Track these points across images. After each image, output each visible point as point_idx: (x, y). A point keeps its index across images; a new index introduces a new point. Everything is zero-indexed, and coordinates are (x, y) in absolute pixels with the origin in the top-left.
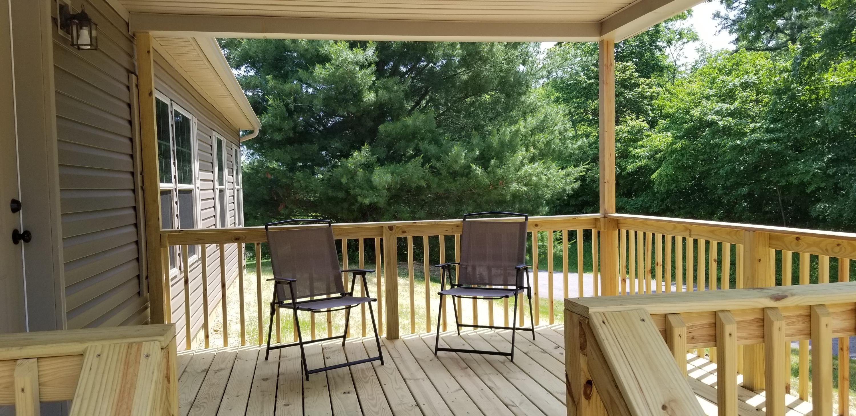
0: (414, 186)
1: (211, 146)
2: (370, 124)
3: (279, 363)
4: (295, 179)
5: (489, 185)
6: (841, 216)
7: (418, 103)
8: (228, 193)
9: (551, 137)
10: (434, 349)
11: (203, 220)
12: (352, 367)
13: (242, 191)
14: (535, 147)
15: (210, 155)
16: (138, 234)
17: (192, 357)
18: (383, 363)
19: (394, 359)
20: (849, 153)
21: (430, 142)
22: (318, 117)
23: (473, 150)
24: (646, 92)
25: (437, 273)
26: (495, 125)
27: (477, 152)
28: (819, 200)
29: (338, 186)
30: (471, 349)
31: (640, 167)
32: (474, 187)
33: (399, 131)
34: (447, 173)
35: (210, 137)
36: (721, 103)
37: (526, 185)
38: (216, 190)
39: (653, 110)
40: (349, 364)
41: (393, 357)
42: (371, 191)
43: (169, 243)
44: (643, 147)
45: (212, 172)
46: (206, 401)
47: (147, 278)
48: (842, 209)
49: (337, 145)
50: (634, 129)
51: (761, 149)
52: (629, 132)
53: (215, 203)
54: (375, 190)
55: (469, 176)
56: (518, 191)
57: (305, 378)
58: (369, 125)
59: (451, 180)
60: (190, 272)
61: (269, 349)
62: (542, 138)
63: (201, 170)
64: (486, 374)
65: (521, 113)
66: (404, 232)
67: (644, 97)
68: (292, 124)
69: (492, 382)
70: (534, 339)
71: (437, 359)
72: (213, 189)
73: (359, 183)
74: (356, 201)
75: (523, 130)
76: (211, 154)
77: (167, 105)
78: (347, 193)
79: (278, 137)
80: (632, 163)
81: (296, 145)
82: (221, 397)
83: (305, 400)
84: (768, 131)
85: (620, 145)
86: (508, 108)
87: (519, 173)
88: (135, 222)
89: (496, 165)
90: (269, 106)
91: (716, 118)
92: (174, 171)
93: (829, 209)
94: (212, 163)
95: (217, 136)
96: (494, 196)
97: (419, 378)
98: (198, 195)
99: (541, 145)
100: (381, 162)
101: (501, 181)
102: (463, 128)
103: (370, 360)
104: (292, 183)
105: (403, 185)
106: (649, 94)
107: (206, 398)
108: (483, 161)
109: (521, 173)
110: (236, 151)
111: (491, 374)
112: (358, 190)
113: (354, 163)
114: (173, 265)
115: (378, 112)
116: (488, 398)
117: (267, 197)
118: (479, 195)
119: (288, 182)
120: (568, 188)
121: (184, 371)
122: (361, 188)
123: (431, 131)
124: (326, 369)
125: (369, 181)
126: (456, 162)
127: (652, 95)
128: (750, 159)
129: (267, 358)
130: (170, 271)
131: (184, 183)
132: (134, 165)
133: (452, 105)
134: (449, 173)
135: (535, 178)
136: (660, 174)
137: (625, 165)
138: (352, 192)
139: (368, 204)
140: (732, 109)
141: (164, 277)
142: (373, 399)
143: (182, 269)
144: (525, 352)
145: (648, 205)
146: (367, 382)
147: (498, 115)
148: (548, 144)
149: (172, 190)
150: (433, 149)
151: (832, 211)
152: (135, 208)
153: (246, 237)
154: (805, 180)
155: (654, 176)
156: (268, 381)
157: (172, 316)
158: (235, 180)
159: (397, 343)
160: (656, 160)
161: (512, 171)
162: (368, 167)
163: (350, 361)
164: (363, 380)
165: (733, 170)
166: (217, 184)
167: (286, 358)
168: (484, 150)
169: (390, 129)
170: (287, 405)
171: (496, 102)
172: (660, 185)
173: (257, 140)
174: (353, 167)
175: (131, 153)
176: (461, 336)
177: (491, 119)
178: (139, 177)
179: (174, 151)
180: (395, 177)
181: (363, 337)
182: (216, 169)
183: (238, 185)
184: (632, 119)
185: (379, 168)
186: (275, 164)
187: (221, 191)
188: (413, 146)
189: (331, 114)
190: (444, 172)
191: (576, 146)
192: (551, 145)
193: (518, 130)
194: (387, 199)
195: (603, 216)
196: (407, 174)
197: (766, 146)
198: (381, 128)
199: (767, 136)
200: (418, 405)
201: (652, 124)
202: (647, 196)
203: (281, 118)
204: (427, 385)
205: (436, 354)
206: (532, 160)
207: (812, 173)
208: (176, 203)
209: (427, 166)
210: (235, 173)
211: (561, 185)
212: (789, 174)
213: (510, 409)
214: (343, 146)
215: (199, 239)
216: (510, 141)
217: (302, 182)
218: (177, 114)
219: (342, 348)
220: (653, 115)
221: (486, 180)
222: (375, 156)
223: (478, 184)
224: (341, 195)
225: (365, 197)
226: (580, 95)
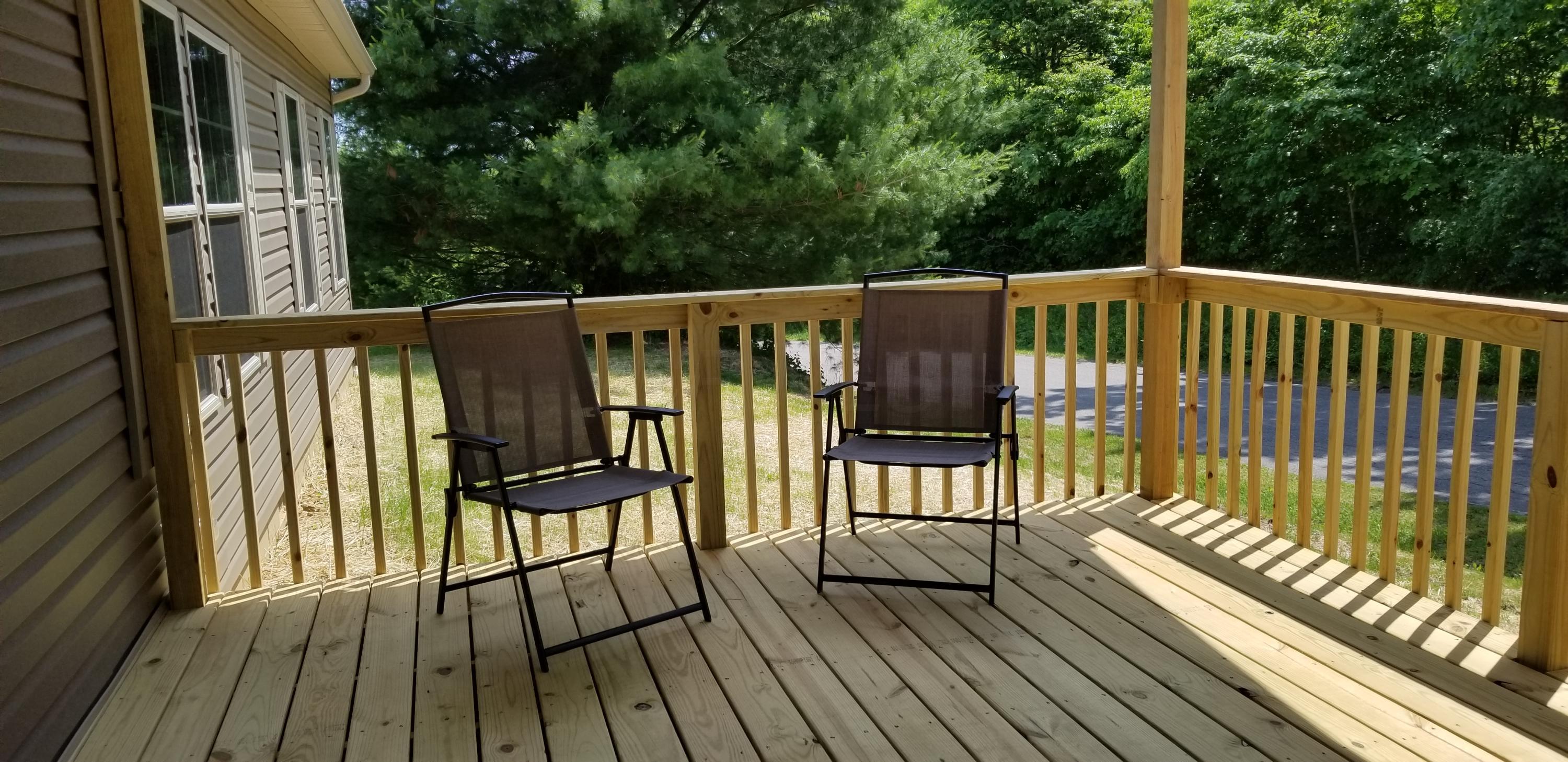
0: (687, 193)
1: (274, 114)
2: (593, 65)
3: (470, 617)
4: (445, 178)
5: (836, 192)
6: (1463, 241)
7: (686, 25)
8: (315, 212)
9: (951, 95)
10: (815, 579)
11: (266, 278)
12: (640, 631)
13: (341, 205)
14: (923, 116)
15: (274, 135)
16: (118, 332)
17: (266, 609)
18: (708, 618)
19: (729, 602)
20: (1482, 126)
21: (716, 106)
22: (487, 52)
23: (803, 120)
24: (1112, 7)
25: (734, 363)
26: (840, 70)
27: (811, 124)
28: (1422, 214)
29: (535, 194)
30: (897, 576)
31: (1098, 154)
32: (806, 196)
33: (655, 83)
34: (753, 168)
35: (272, 94)
36: (1255, 31)
37: (905, 189)
38: (291, 210)
39: (1122, 41)
40: (633, 627)
41: (726, 597)
42: (604, 205)
43: (195, 349)
44: (1103, 113)
45: (280, 171)
46: (308, 740)
47: (148, 432)
48: (1467, 229)
49: (527, 108)
50: (1085, 78)
51: (1326, 117)
52: (1078, 86)
53: (289, 237)
54: (611, 201)
55: (797, 173)
56: (891, 202)
57: (537, 664)
58: (591, 68)
59: (760, 182)
60: (246, 394)
61: (444, 588)
62: (935, 97)
63: (256, 168)
64: (946, 642)
65: (889, 46)
66: (733, 315)
67: (1105, 17)
68: (434, 66)
69: (968, 663)
70: (1018, 541)
71: (824, 602)
72: (284, 209)
73: (578, 188)
74: (573, 224)
75: (901, 80)
76: (276, 132)
77: (171, 22)
78: (553, 204)
79: (405, 90)
80: (1083, 144)
81: (445, 108)
82: (345, 727)
83: (549, 730)
84: (1341, 83)
85: (1061, 110)
86: (866, 36)
87: (893, 167)
88: (107, 305)
89: (849, 151)
90: (387, 27)
91: (1246, 58)
92: (197, 175)
93: (1442, 229)
94: (278, 152)
95: (285, 92)
96: (844, 211)
97: (799, 657)
98: (254, 225)
99: (933, 110)
100: (622, 145)
101: (858, 184)
102: (779, 76)
103: (680, 613)
104: (441, 188)
105: (665, 189)
106: (1116, 10)
107: (308, 732)
108: (822, 142)
109: (898, 166)
110: (326, 122)
111: (957, 641)
112: (576, 203)
113: (566, 148)
114: (208, 388)
115: (610, 41)
116: (973, 711)
117: (388, 217)
118: (815, 210)
119: (432, 186)
120: (978, 195)
121: (251, 650)
122: (582, 197)
123: (720, 85)
124: (583, 642)
125: (599, 185)
126: (769, 144)
127: (1121, 13)
128: (1305, 136)
129: (440, 610)
130: (200, 404)
131: (222, 201)
132: (96, 168)
133: (757, 29)
134: (756, 167)
135: (923, 177)
136: (1137, 166)
137: (1071, 148)
138: (564, 206)
139: (599, 230)
140: (1275, 43)
141: (188, 421)
142: (708, 725)
143: (229, 394)
144: (1011, 576)
145: (1111, 223)
146: (683, 673)
147: (844, 49)
148: (945, 109)
149: (196, 218)
150: (722, 119)
151: (1447, 233)
152: (106, 273)
153: (375, 333)
154: (1402, 177)
155: (1125, 170)
156: (453, 674)
157: (211, 503)
158: (327, 185)
159: (726, 556)
160: (1127, 138)
161: (880, 162)
162: (594, 154)
163: (636, 618)
164: (674, 665)
165: (1273, 157)
166: (291, 196)
167: (483, 608)
168: (824, 121)
169: (637, 78)
170: (507, 748)
171: (842, 22)
172: (1136, 187)
173: (366, 99)
174: (563, 155)
175: (87, 139)
176: (857, 537)
177: (832, 58)
178: (111, 196)
179: (193, 129)
180: (650, 176)
181: (647, 544)
182: (288, 165)
183: (333, 195)
184: (1081, 60)
185: (616, 157)
186: (398, 149)
187: (301, 211)
188: (682, 112)
189: (517, 45)
190: (747, 166)
191: (997, 114)
192: (951, 111)
193: (891, 80)
194: (634, 219)
195: (1154, 271)
196: (675, 170)
197: (1335, 111)
198: (619, 77)
199: (1340, 93)
200: (818, 740)
201: (1120, 69)
202: (1110, 208)
203: (410, 52)
204: (820, 673)
205: (819, 589)
206: (916, 141)
207: (1415, 165)
208: (206, 247)
209: (714, 154)
210: (326, 170)
211: (964, 190)
212: (1374, 165)
213: (1033, 744)
214: (540, 110)
215: (265, 340)
216: (876, 103)
217: (460, 185)
218: (195, 43)
219: (606, 575)
220: (1120, 52)
221: (831, 181)
222: (608, 134)
223: (815, 189)
224: (541, 212)
225: (593, 216)
226: (987, 12)
